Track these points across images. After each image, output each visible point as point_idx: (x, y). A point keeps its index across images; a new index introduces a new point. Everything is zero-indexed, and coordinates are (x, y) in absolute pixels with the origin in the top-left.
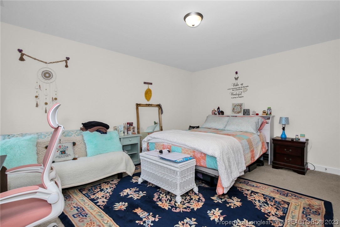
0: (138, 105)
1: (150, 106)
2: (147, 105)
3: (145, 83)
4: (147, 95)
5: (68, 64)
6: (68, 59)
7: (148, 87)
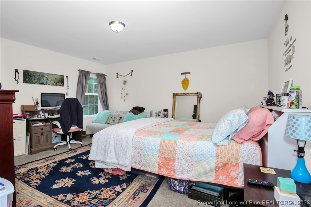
0: (174, 95)
1: (187, 95)
2: (183, 94)
3: (182, 74)
4: (184, 84)
5: (132, 74)
6: (132, 71)
7: (185, 77)
